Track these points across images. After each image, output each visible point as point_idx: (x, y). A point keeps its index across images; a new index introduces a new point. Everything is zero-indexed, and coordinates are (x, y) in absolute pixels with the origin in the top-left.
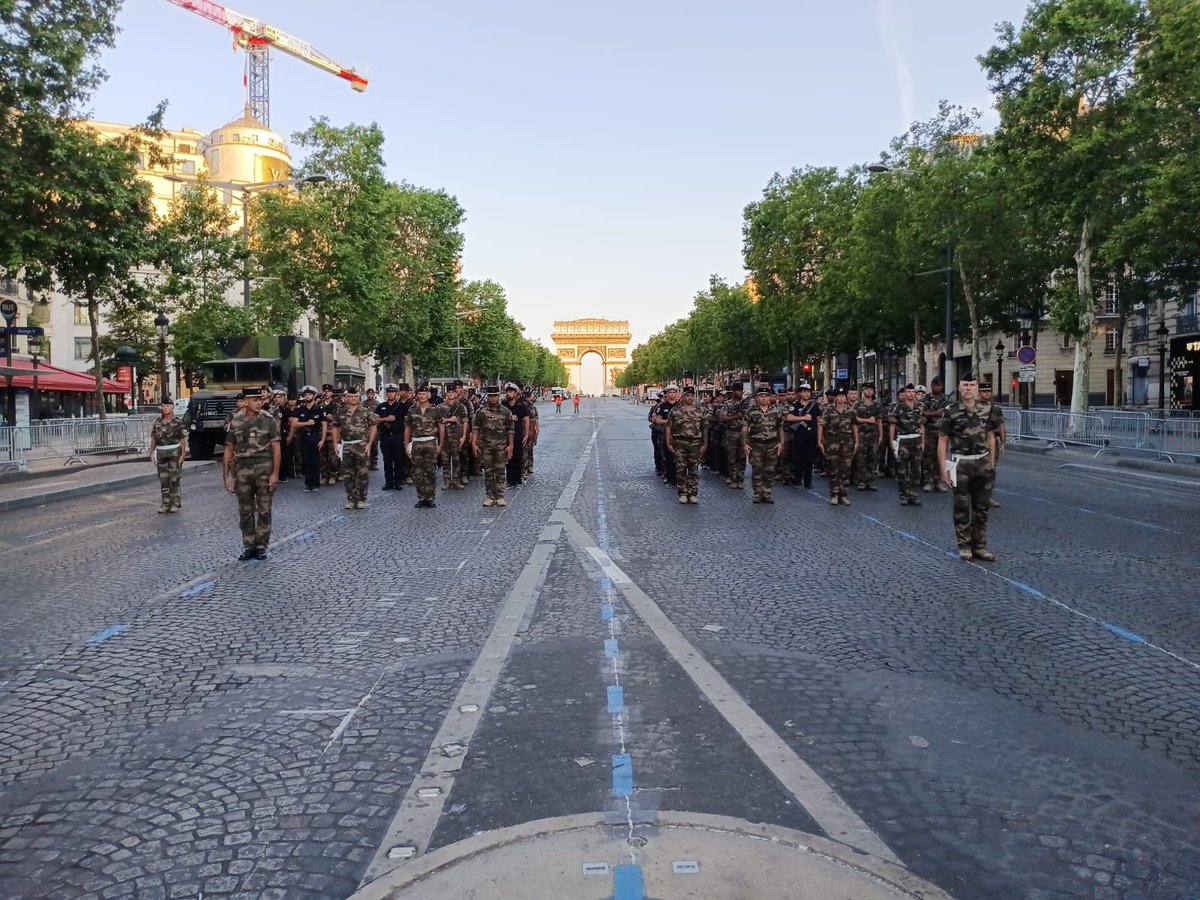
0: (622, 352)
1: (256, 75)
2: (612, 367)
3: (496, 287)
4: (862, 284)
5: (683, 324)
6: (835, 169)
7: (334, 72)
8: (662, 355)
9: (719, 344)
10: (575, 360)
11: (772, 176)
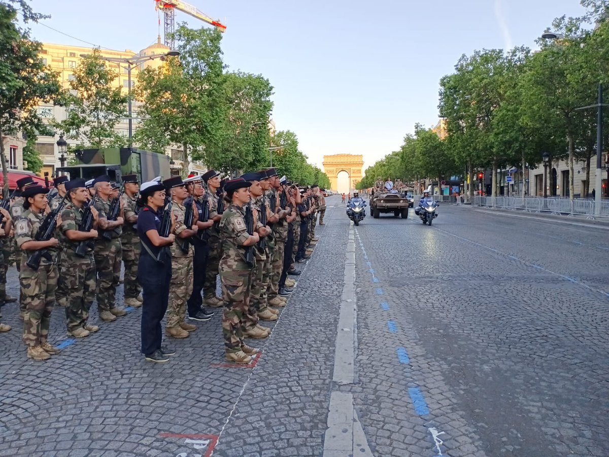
0: (359, 171)
1: (168, 24)
2: (354, 179)
3: (292, 134)
4: (532, 118)
5: (396, 154)
6: (502, 50)
7: (209, 22)
8: (383, 172)
9: (420, 163)
10: (334, 175)
11: (461, 56)
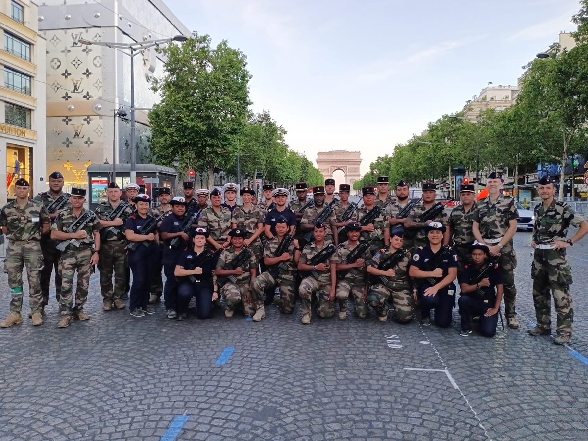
0: (356, 169)
2: (351, 178)
10: (329, 174)
